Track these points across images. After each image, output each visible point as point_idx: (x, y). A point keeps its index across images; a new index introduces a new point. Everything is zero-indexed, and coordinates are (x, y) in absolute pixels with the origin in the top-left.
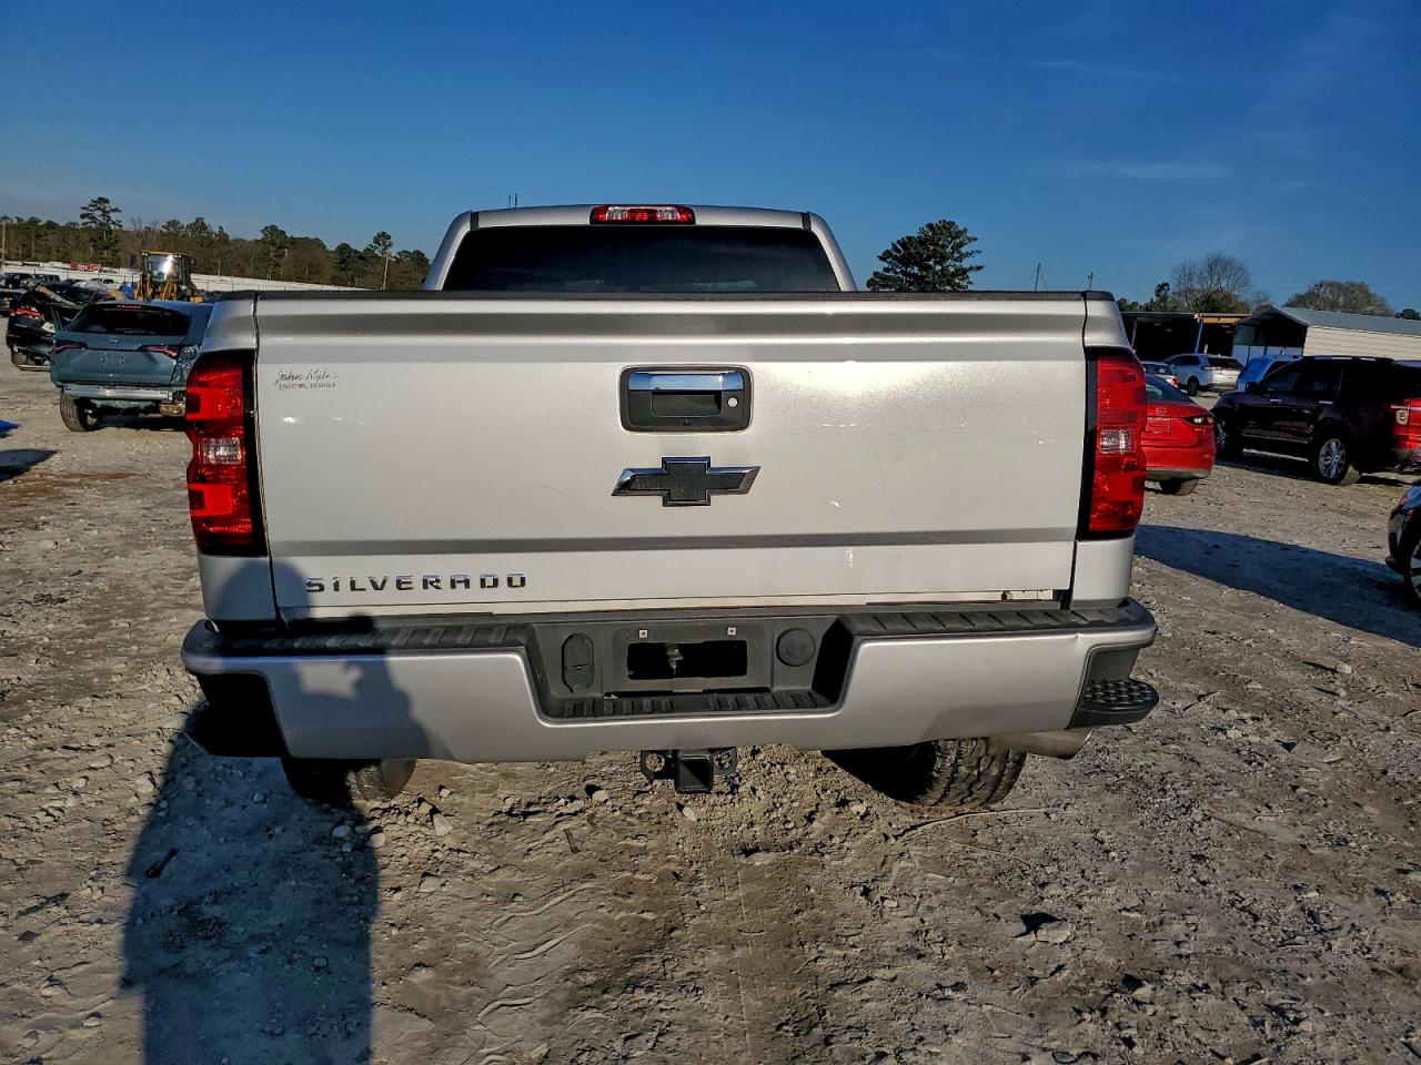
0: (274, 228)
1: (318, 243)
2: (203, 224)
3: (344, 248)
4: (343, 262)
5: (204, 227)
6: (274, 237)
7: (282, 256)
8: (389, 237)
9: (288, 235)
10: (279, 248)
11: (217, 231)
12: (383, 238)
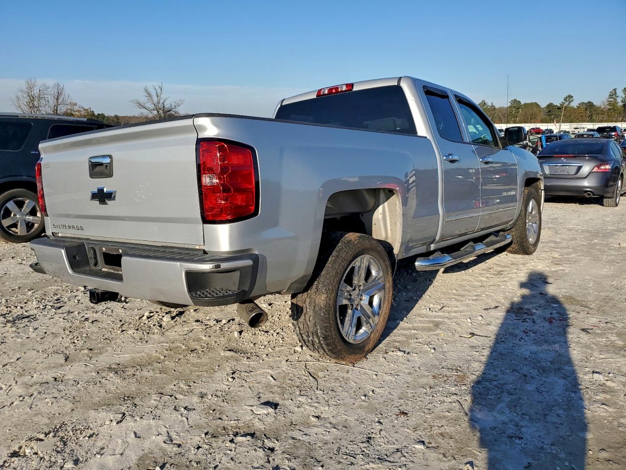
0: (515, 101)
1: (536, 105)
2: (485, 102)
3: (550, 106)
4: (550, 111)
5: (485, 104)
6: (516, 105)
7: (518, 112)
8: (572, 97)
9: (523, 103)
10: (517, 109)
11: (490, 105)
12: (569, 98)
